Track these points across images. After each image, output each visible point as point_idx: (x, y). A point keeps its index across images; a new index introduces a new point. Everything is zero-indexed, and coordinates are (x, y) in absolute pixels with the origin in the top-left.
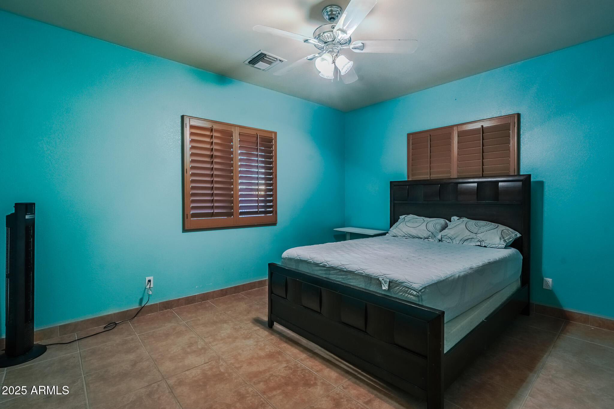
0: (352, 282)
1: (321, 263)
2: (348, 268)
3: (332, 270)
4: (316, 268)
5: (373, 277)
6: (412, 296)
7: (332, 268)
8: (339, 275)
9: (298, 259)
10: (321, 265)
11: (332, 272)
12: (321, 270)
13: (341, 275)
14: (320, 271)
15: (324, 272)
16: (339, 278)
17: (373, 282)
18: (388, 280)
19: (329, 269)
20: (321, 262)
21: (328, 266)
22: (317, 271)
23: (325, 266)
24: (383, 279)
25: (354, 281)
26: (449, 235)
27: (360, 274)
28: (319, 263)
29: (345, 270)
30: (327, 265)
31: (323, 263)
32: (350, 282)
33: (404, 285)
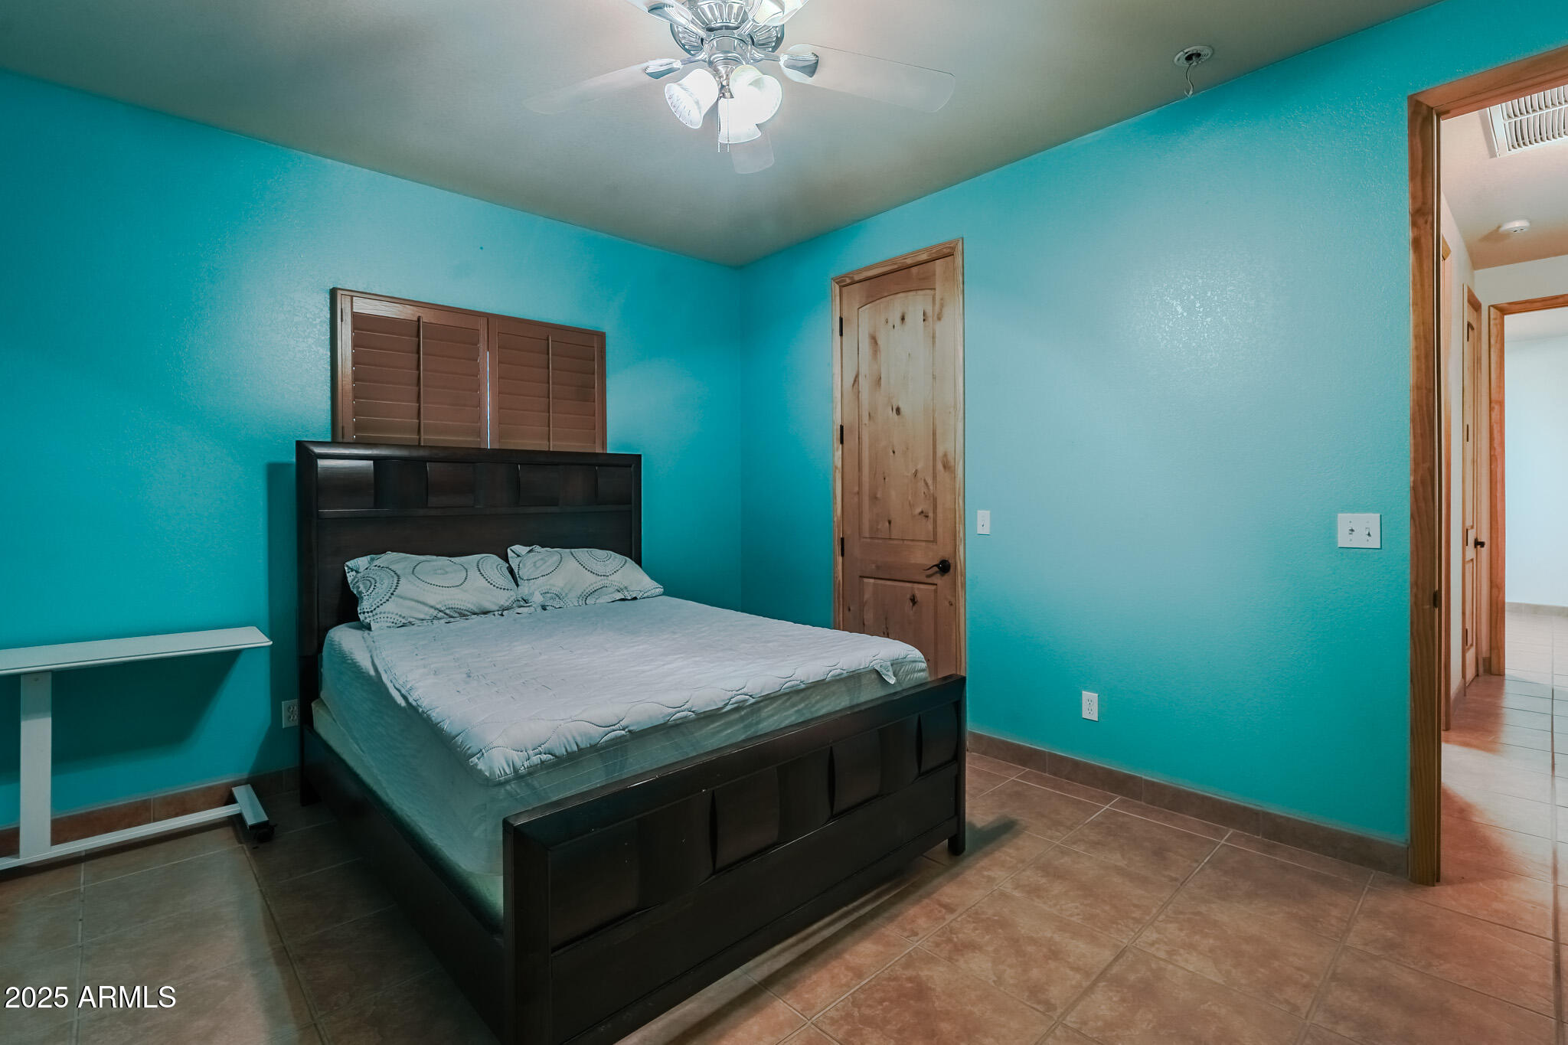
0: (823, 707)
1: (726, 704)
2: (808, 679)
3: (766, 706)
4: (709, 728)
5: (862, 671)
6: (922, 673)
7: (766, 700)
8: (787, 709)
9: (623, 736)
10: (729, 708)
11: (765, 713)
12: (730, 724)
13: (793, 705)
14: (725, 729)
15: (742, 725)
16: (787, 717)
17: (864, 681)
18: (889, 663)
19: (755, 706)
20: (723, 701)
21: (752, 701)
22: (714, 734)
23: (741, 704)
24: (881, 666)
25: (825, 702)
26: (555, 590)
27: (838, 678)
28: (720, 705)
29: (803, 686)
30: (747, 700)
31: (733, 700)
32: (819, 710)
33: (909, 659)
